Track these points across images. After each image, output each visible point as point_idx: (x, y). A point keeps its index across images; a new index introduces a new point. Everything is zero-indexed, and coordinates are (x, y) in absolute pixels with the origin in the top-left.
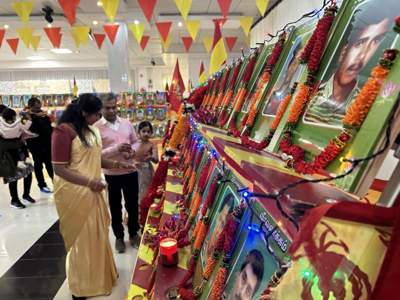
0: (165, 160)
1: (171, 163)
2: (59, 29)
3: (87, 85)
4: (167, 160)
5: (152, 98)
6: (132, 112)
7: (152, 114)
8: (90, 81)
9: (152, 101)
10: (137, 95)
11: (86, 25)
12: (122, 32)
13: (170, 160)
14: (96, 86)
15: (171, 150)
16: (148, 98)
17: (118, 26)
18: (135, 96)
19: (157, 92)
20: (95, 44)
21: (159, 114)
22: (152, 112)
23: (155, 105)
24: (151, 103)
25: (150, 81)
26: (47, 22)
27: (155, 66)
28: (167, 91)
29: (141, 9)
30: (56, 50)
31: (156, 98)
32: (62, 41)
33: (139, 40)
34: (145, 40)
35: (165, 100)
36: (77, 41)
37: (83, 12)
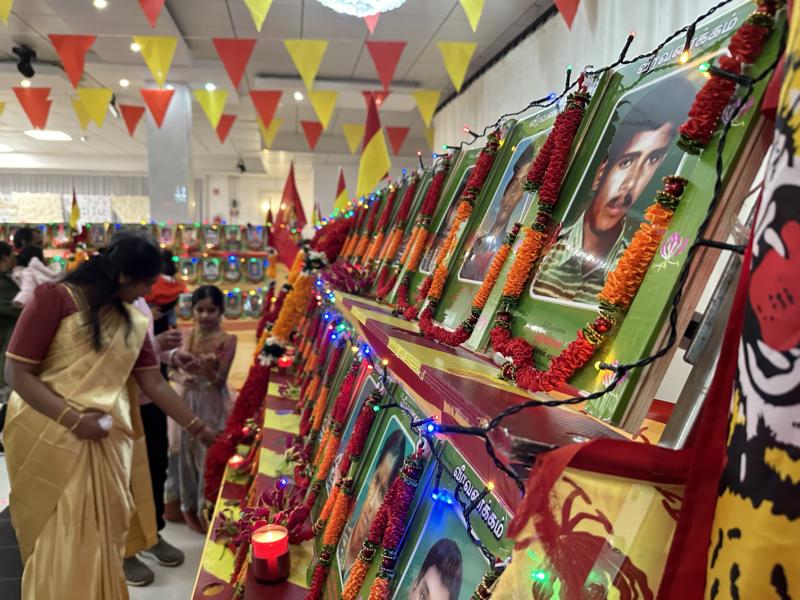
0: (263, 363)
1: (276, 370)
2: (45, 92)
3: (100, 207)
4: (268, 363)
5: (239, 237)
6: (195, 264)
7: (237, 270)
8: (107, 198)
9: (237, 243)
10: (207, 229)
11: (103, 87)
12: (180, 104)
13: (273, 364)
14: (120, 208)
15: (277, 342)
16: (228, 237)
17: (171, 94)
18: (202, 231)
19: (249, 226)
20: (122, 124)
21: (251, 269)
22: (236, 265)
23: (244, 251)
24: (236, 247)
25: (235, 204)
26: (20, 75)
27: (245, 174)
28: (270, 225)
29: (220, 63)
30: (37, 134)
31: (246, 238)
32: (51, 116)
33: (215, 121)
34: (226, 123)
35: (266, 241)
36: (84, 117)
37: (100, 61)
